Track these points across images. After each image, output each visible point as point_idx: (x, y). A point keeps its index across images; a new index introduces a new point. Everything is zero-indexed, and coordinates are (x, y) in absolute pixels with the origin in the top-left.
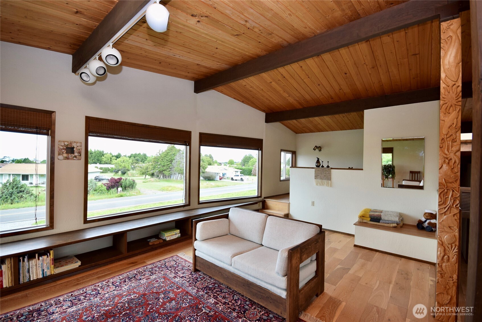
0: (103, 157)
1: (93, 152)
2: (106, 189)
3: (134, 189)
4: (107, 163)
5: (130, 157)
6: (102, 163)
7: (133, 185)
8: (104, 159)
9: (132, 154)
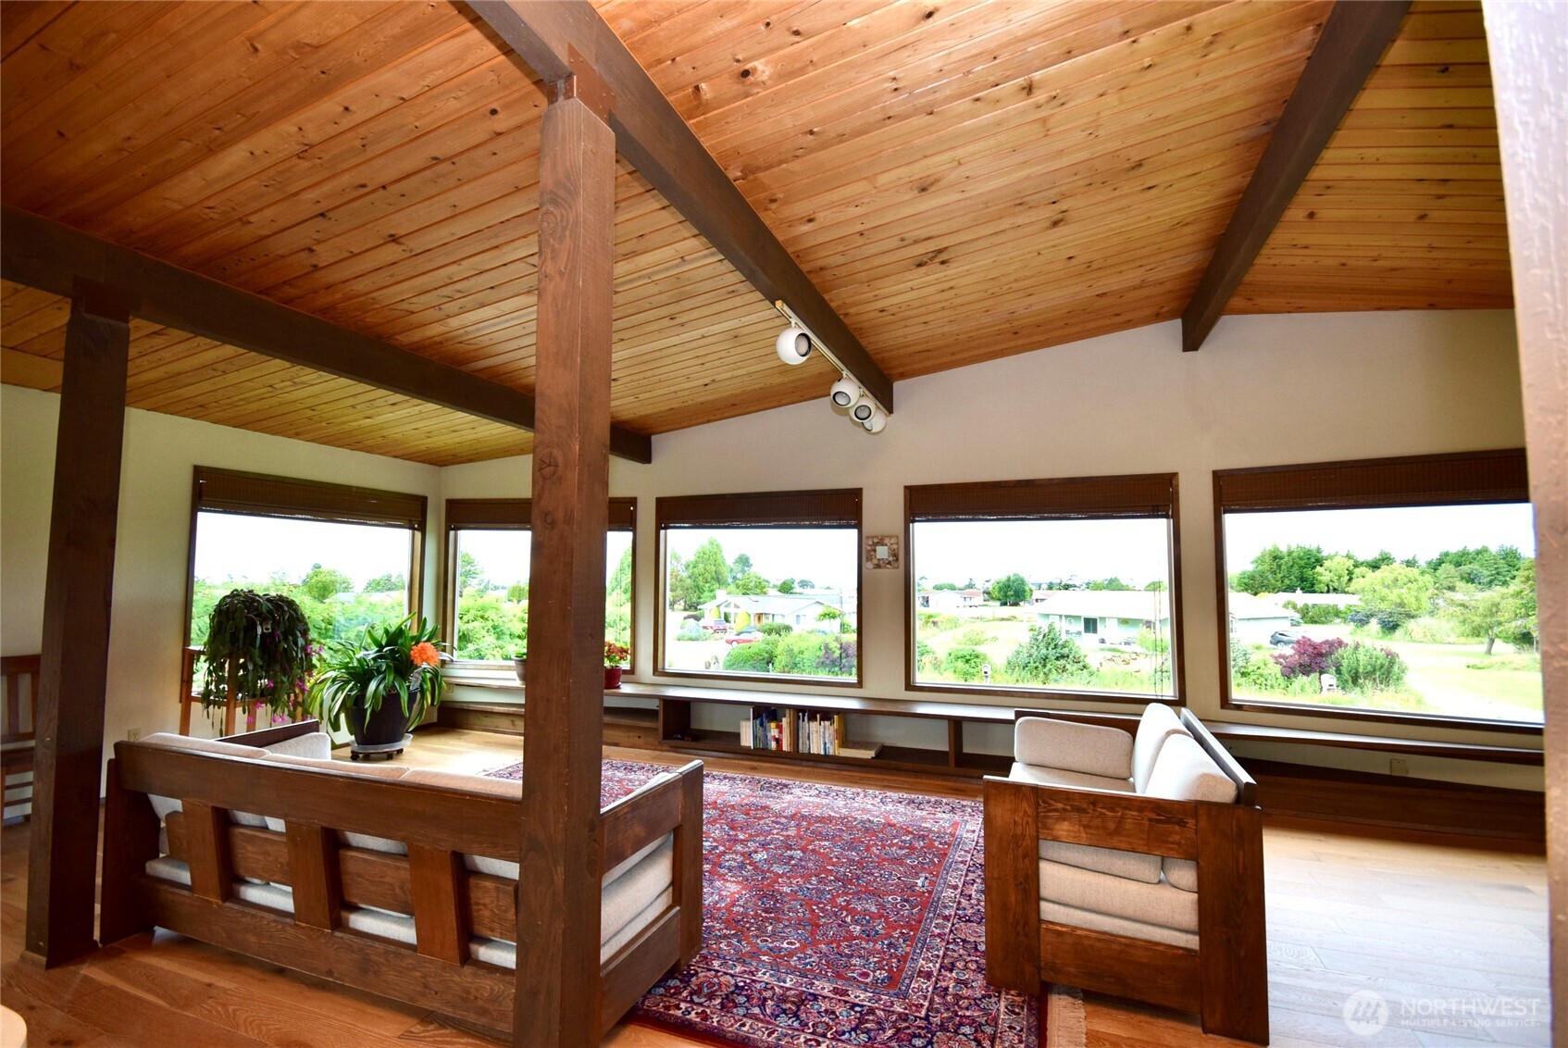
0: (1318, 567)
1: (1281, 552)
2: (1279, 675)
3: (1392, 688)
4: (1335, 590)
5: (1436, 566)
6: (1316, 588)
7: (1389, 672)
8: (1323, 574)
9: (1447, 554)
